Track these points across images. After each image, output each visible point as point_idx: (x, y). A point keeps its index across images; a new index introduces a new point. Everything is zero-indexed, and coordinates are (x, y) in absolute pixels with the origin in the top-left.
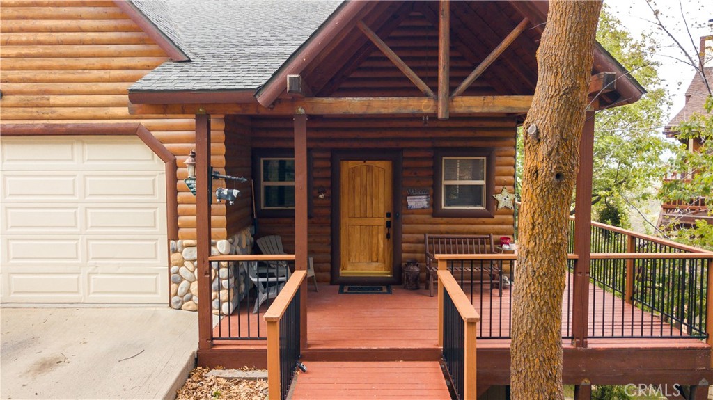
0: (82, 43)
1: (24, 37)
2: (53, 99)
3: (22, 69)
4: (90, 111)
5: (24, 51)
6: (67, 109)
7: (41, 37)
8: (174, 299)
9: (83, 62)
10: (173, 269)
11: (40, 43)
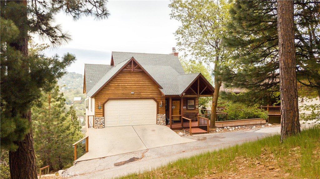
0: (146, 85)
1: (138, 84)
2: (142, 94)
3: (137, 89)
4: (147, 95)
5: (137, 87)
6: (143, 95)
7: (140, 84)
8: (158, 123)
9: (146, 88)
10: (158, 119)
11: (140, 85)
